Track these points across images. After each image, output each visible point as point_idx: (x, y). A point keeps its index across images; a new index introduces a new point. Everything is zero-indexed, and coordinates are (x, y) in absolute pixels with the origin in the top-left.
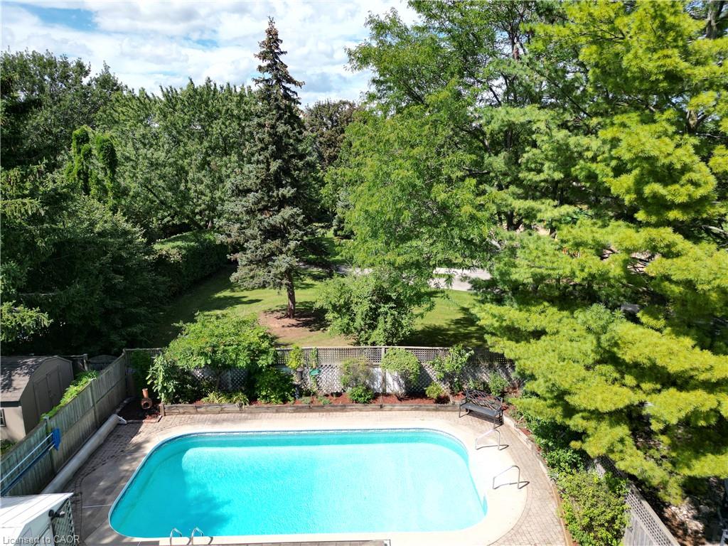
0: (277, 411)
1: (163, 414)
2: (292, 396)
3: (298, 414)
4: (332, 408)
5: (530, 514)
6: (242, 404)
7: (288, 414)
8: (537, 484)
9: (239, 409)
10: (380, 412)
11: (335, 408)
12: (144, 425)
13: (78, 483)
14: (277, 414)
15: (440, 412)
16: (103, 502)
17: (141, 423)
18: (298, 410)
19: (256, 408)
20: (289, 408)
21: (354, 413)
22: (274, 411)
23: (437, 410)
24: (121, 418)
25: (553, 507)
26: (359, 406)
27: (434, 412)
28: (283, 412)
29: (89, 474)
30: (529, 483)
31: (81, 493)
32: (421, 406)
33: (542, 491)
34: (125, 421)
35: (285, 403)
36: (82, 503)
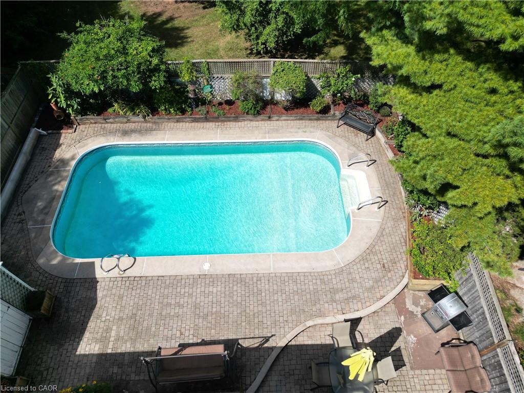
0: (178, 121)
1: (77, 125)
2: (189, 107)
3: (196, 124)
4: (226, 119)
5: (384, 233)
6: (145, 116)
7: (188, 124)
8: (394, 203)
9: (143, 120)
10: (269, 122)
11: (228, 119)
12: (63, 135)
13: (19, 201)
14: (178, 124)
15: (321, 122)
16: (43, 222)
17: (60, 134)
18: (196, 120)
19: (158, 119)
20: (188, 119)
21: (246, 123)
22: (175, 121)
23: (318, 119)
24: (40, 130)
25: (403, 227)
26: (250, 117)
27: (315, 122)
28: (183, 122)
29: (26, 191)
30: (387, 202)
31: (24, 212)
32: (304, 117)
33: (396, 210)
34: (45, 133)
35: (183, 114)
36: (26, 222)
